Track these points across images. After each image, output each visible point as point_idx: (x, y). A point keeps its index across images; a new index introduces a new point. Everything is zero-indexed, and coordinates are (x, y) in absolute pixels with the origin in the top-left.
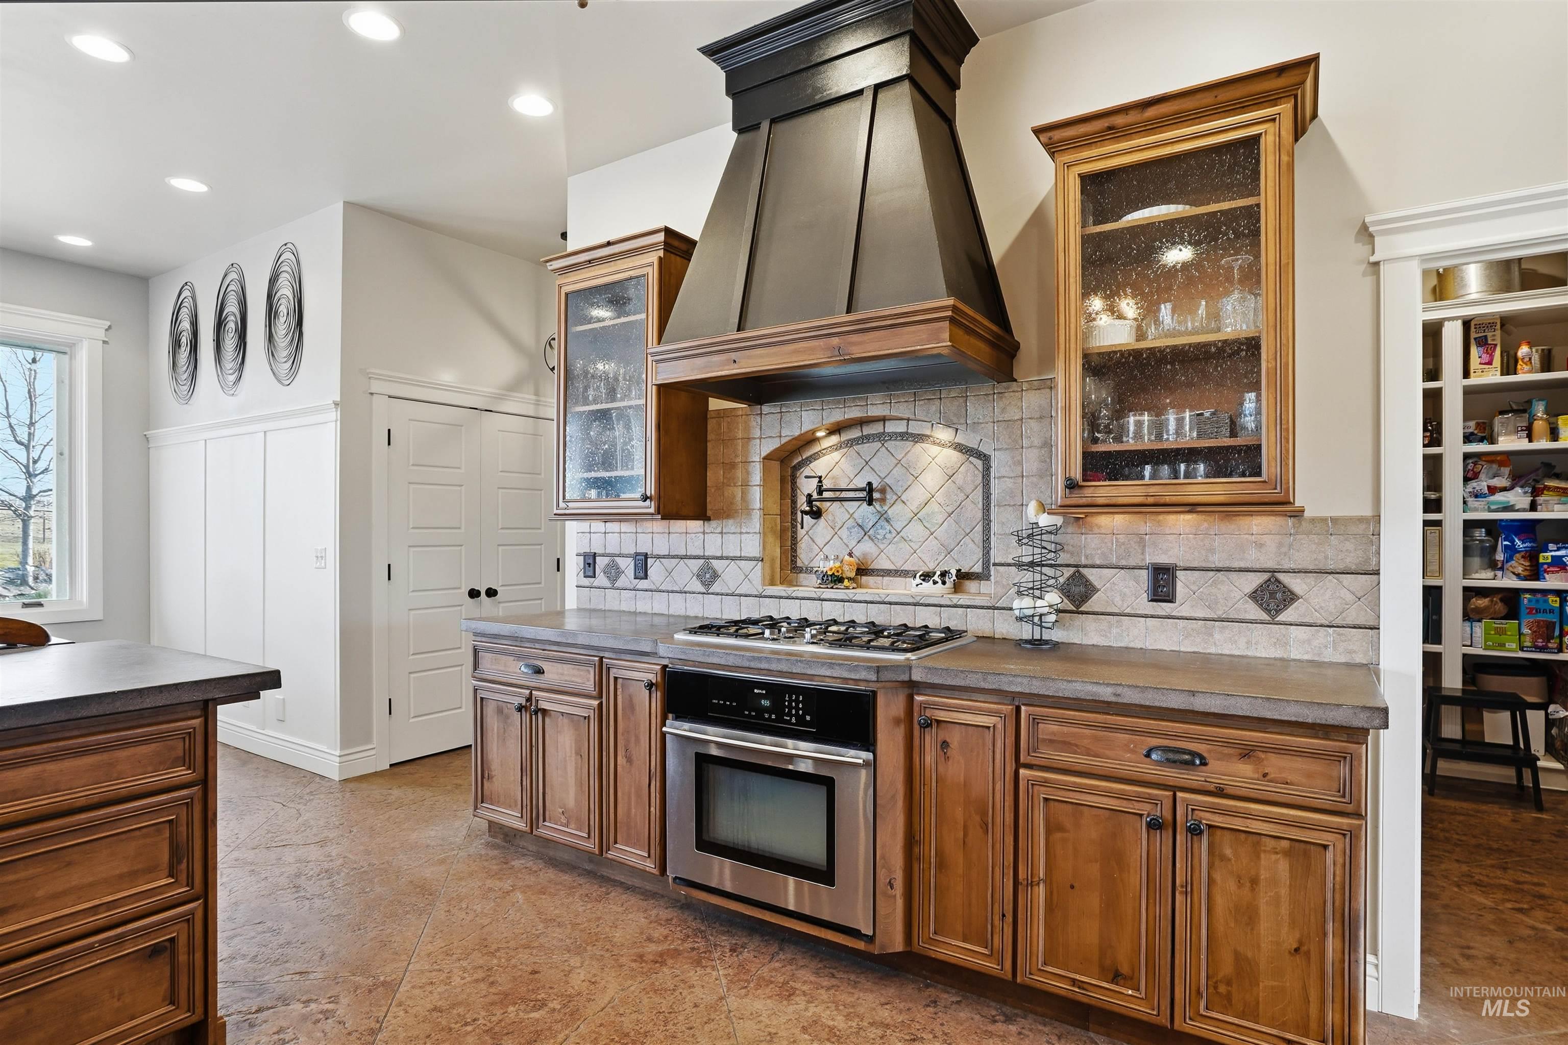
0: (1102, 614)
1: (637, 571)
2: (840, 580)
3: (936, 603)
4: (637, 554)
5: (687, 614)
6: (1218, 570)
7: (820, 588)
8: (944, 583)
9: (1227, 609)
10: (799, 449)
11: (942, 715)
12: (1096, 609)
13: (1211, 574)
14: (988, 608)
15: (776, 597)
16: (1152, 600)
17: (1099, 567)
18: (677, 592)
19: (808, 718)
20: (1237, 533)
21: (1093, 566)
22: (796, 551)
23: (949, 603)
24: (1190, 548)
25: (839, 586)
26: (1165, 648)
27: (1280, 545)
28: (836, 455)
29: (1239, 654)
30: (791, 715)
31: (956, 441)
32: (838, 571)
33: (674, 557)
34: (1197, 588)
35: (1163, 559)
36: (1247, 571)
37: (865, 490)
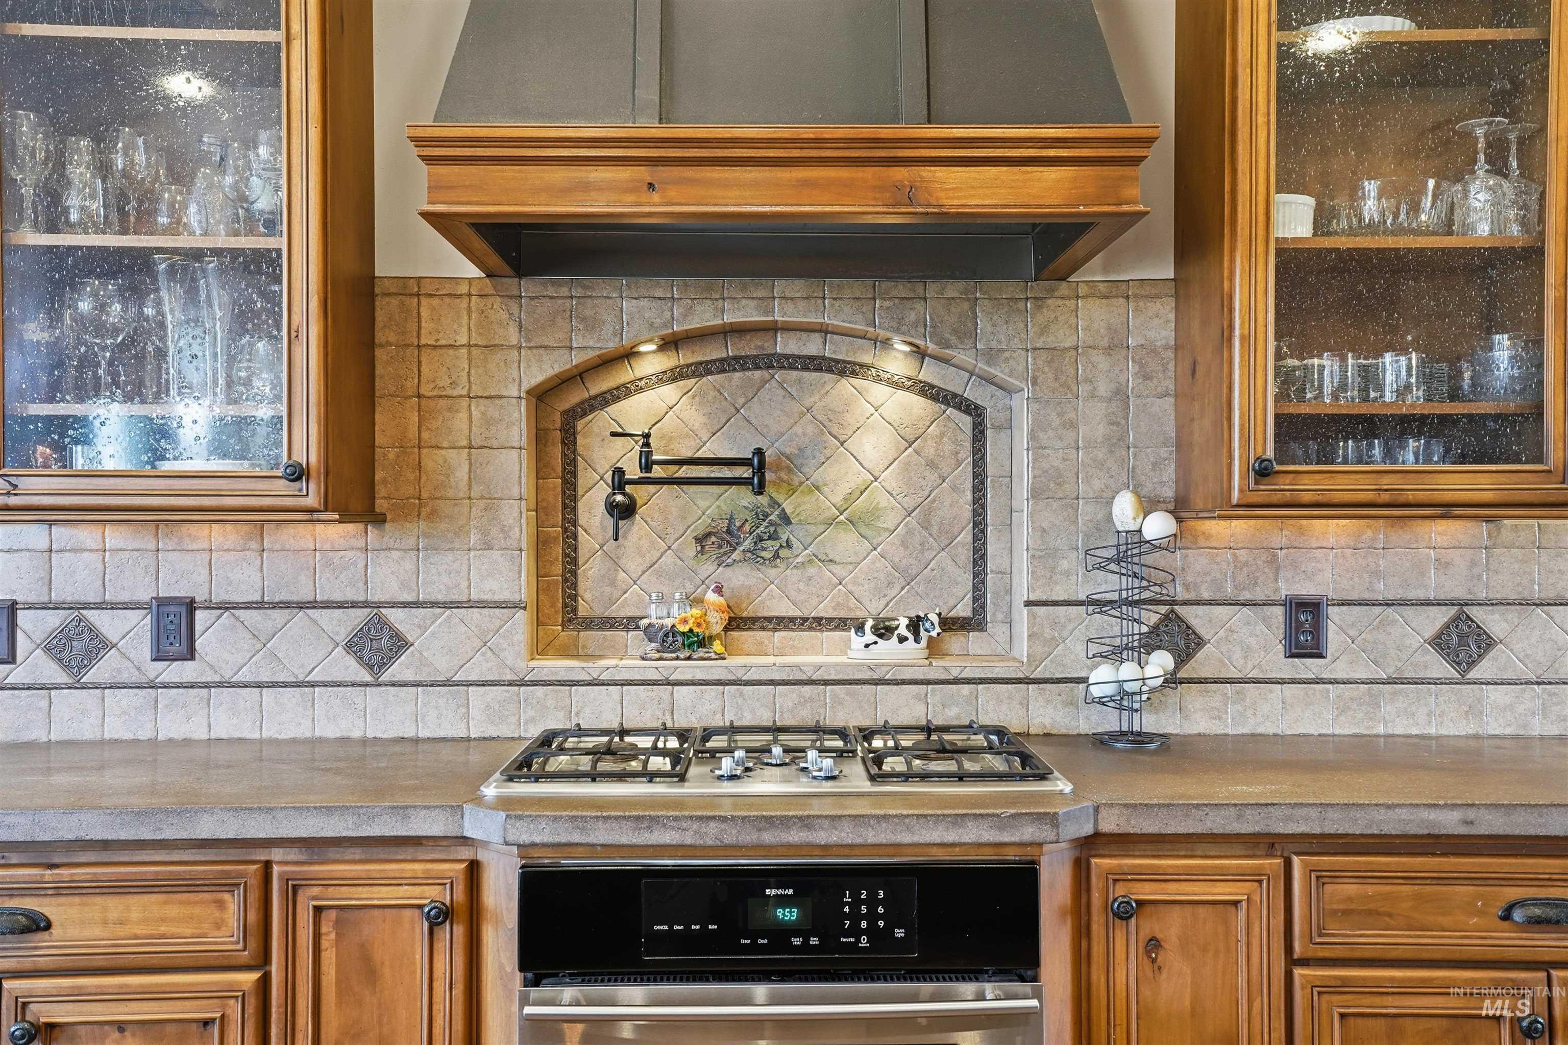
0: (1216, 681)
1: (163, 640)
2: (703, 642)
3: (921, 677)
4: (162, 602)
5: (318, 733)
6: (1388, 604)
7: (660, 659)
8: (917, 640)
9: (1400, 664)
10: (580, 375)
11: (1146, 891)
12: (1204, 674)
13: (1377, 610)
14: (1019, 681)
15: (562, 683)
16: (1293, 656)
17: (1209, 603)
18: (286, 685)
19: (899, 933)
20: (1414, 546)
21: (1198, 603)
22: (575, 586)
23: (944, 676)
24: (1347, 571)
25: (701, 652)
26: (1312, 732)
27: (1473, 563)
28: (669, 392)
29: (1417, 732)
30: (856, 932)
31: (920, 377)
32: (699, 625)
33: (275, 606)
34: (1357, 633)
35: (1306, 589)
36: (1428, 605)
37: (752, 465)
